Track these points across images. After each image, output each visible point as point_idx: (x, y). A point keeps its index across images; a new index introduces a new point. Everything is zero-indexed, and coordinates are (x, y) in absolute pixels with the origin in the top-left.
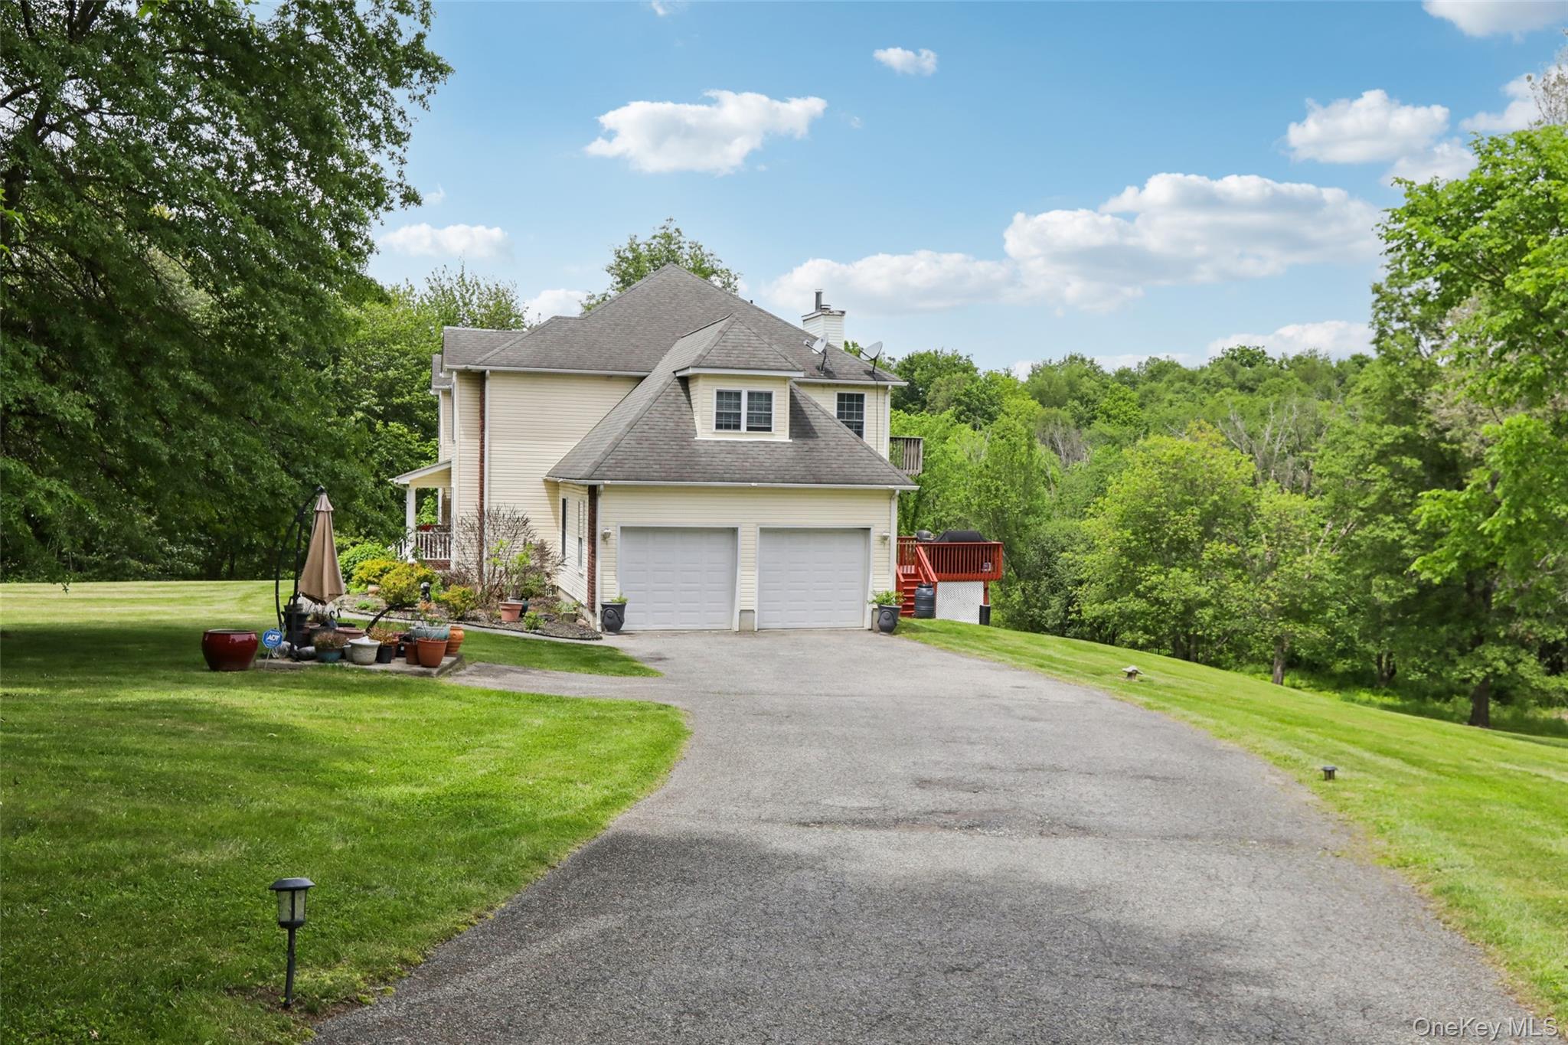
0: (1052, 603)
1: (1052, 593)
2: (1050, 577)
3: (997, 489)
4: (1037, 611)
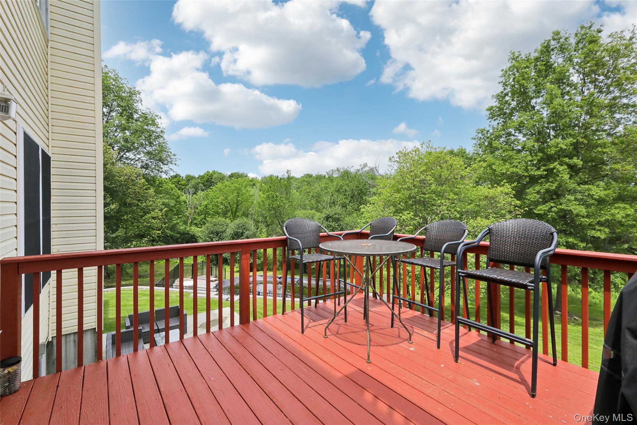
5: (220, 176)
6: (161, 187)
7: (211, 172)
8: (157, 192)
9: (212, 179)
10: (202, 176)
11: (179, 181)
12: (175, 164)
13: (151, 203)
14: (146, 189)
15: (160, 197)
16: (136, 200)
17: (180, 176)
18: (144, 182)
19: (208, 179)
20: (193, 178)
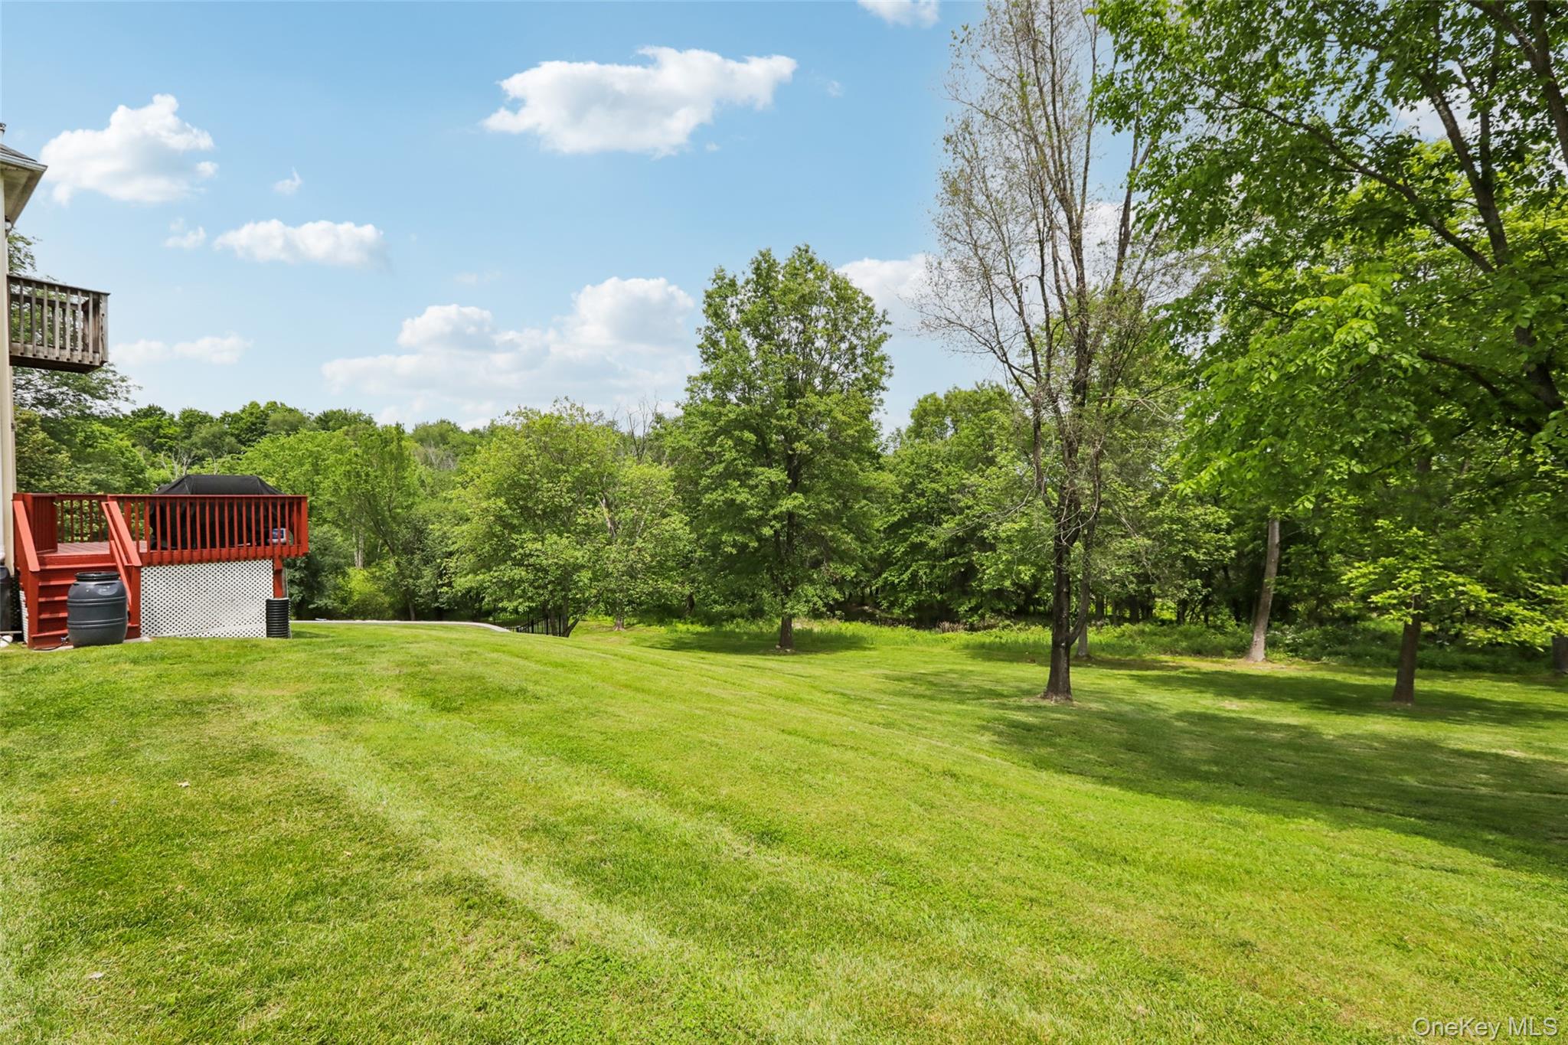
0: (425, 573)
1: (425, 565)
2: (423, 551)
3: (367, 475)
4: (411, 581)
5: (290, 418)
6: (91, 446)
7: (263, 405)
8: (78, 458)
9: (265, 424)
10: (236, 415)
11: (159, 427)
12: (127, 399)
13: (62, 481)
14: (50, 452)
15: (86, 469)
16: (25, 474)
17: (164, 414)
18: (44, 439)
19: (254, 424)
20: (204, 419)
